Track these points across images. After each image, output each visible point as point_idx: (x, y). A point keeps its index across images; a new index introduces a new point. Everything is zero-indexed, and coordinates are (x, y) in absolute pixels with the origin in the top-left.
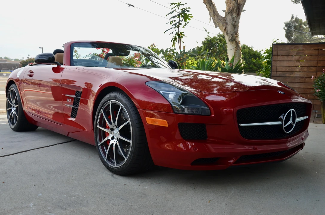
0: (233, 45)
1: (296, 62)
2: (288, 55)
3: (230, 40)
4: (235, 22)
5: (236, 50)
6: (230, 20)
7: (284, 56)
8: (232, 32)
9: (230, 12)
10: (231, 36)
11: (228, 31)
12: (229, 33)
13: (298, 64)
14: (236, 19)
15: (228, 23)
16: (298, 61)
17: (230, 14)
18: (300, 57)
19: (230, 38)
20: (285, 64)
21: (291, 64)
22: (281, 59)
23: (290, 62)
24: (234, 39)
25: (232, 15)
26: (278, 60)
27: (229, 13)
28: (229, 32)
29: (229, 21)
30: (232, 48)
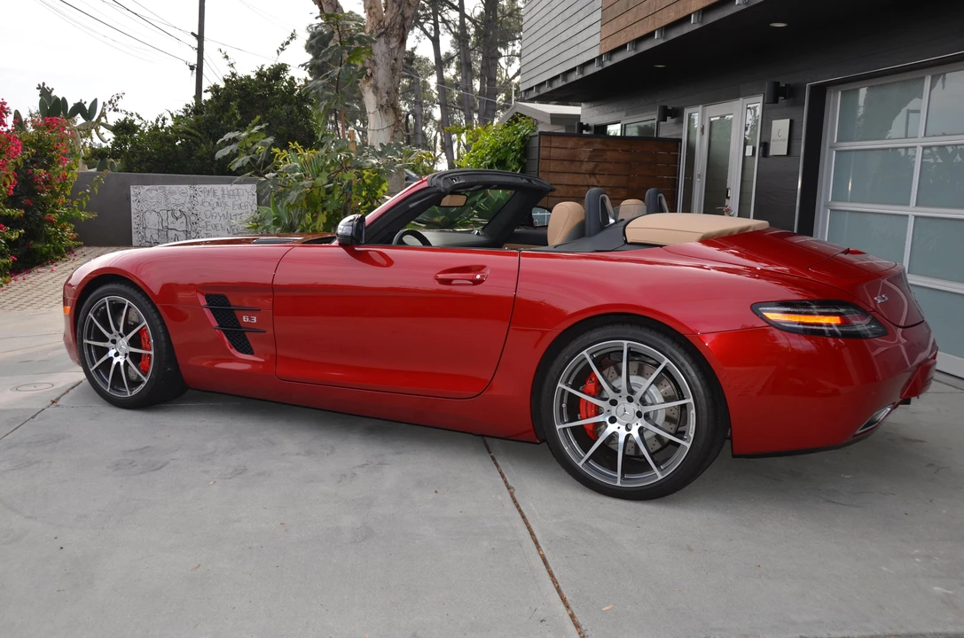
0: (387, 117)
1: (588, 176)
2: (572, 161)
3: (382, 106)
4: (396, 60)
5: (395, 132)
6: (383, 55)
7: (564, 162)
8: (388, 85)
9: (382, 34)
10: (384, 95)
11: (376, 82)
12: (380, 87)
13: (593, 180)
14: (396, 52)
15: (378, 61)
16: (592, 174)
17: (382, 40)
18: (596, 166)
19: (384, 100)
20: (566, 179)
21: (578, 180)
22: (557, 169)
23: (575, 175)
24: (392, 105)
25: (388, 43)
26: (552, 169)
27: (378, 37)
28: (380, 85)
29: (380, 55)
30: (385, 125)
